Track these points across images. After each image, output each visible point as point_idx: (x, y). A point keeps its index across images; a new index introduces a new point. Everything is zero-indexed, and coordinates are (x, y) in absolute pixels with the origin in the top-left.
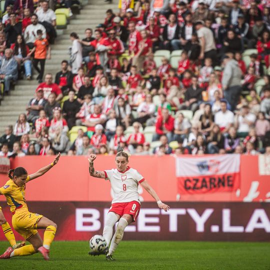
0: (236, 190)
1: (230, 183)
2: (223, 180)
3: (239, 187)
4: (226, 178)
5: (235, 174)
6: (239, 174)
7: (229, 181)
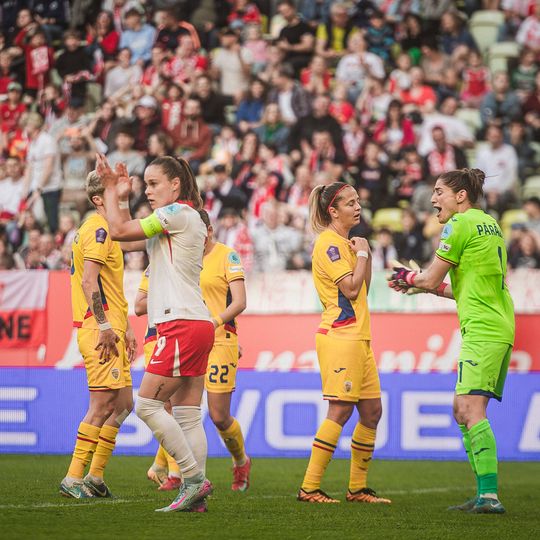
0: (37, 348)
1: (24, 331)
2: (9, 324)
3: (44, 341)
4: (16, 319)
5: (35, 313)
6: (45, 312)
7: (21, 326)
